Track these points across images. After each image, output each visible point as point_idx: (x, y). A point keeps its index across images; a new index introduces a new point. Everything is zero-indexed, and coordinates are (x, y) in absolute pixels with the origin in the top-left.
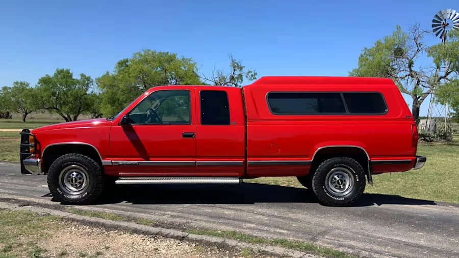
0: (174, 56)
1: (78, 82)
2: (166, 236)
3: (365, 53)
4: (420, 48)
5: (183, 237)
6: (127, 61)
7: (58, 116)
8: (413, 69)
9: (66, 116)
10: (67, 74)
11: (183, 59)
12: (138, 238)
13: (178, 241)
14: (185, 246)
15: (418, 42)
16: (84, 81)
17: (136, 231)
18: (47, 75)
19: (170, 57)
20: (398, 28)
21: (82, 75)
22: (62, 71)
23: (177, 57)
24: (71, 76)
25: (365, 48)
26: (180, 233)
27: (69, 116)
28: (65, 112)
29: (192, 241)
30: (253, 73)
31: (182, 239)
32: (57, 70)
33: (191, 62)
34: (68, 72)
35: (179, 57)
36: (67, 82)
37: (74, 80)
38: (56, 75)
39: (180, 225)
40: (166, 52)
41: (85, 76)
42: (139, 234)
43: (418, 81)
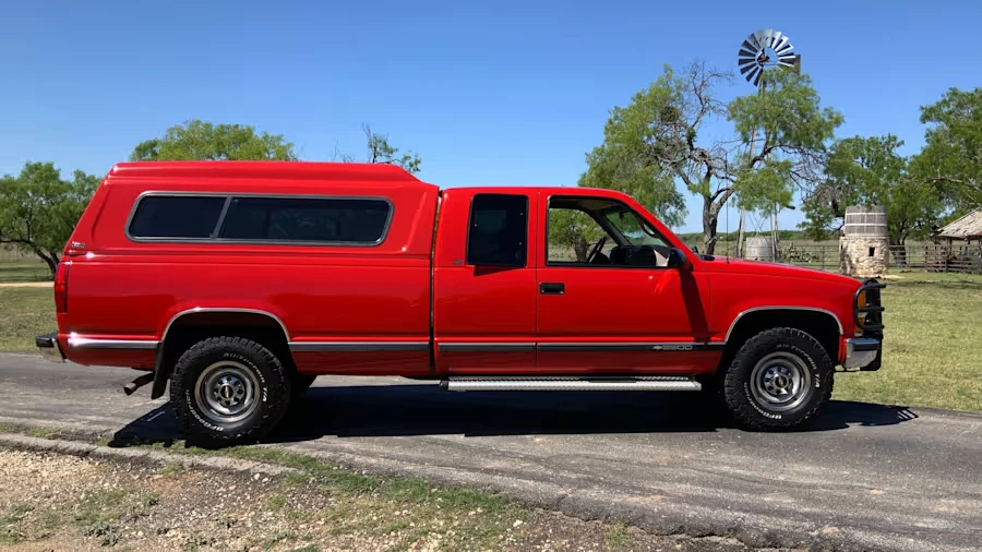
0: (250, 131)
1: (70, 187)
2: (63, 452)
3: (616, 118)
4: (707, 105)
5: (88, 453)
6: (154, 144)
7: (32, 255)
8: (695, 145)
9: (50, 256)
10: (48, 173)
11: (266, 138)
12: (17, 456)
13: (76, 458)
14: (85, 465)
15: (703, 96)
16: (83, 186)
17: (20, 447)
18: (6, 176)
19: (240, 134)
20: (667, 69)
21: (79, 174)
22: (37, 167)
23: (255, 133)
24: (55, 176)
25: (616, 108)
26: (85, 446)
27: (54, 255)
28: (46, 247)
29: (99, 456)
30: (413, 161)
31: (84, 454)
32: (27, 165)
33: (283, 144)
34: (49, 168)
35: (258, 134)
36: (47, 188)
37: (62, 183)
38: (25, 175)
39: (94, 434)
40: (233, 124)
41: (84, 175)
42: (21, 451)
43: (710, 168)
